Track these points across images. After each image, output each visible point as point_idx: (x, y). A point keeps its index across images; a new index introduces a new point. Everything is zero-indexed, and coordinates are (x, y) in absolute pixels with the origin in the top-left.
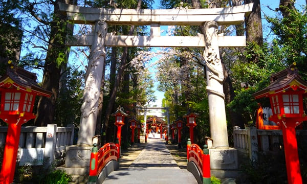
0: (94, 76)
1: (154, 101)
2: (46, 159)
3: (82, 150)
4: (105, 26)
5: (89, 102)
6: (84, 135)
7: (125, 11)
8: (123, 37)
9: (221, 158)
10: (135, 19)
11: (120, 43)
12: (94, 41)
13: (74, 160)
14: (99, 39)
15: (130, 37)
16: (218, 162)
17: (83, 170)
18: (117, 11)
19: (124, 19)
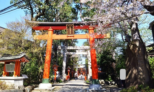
0: (65, 61)
1: (81, 61)
2: (57, 78)
3: (63, 76)
4: (66, 50)
5: (64, 67)
6: (63, 73)
7: (70, 47)
8: (70, 53)
9: (90, 78)
10: (73, 49)
11: (70, 54)
12: (64, 53)
13: (62, 78)
14: (65, 53)
15: (72, 52)
16: (89, 78)
17: (63, 80)
18: (69, 47)
19: (70, 49)
